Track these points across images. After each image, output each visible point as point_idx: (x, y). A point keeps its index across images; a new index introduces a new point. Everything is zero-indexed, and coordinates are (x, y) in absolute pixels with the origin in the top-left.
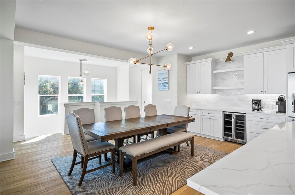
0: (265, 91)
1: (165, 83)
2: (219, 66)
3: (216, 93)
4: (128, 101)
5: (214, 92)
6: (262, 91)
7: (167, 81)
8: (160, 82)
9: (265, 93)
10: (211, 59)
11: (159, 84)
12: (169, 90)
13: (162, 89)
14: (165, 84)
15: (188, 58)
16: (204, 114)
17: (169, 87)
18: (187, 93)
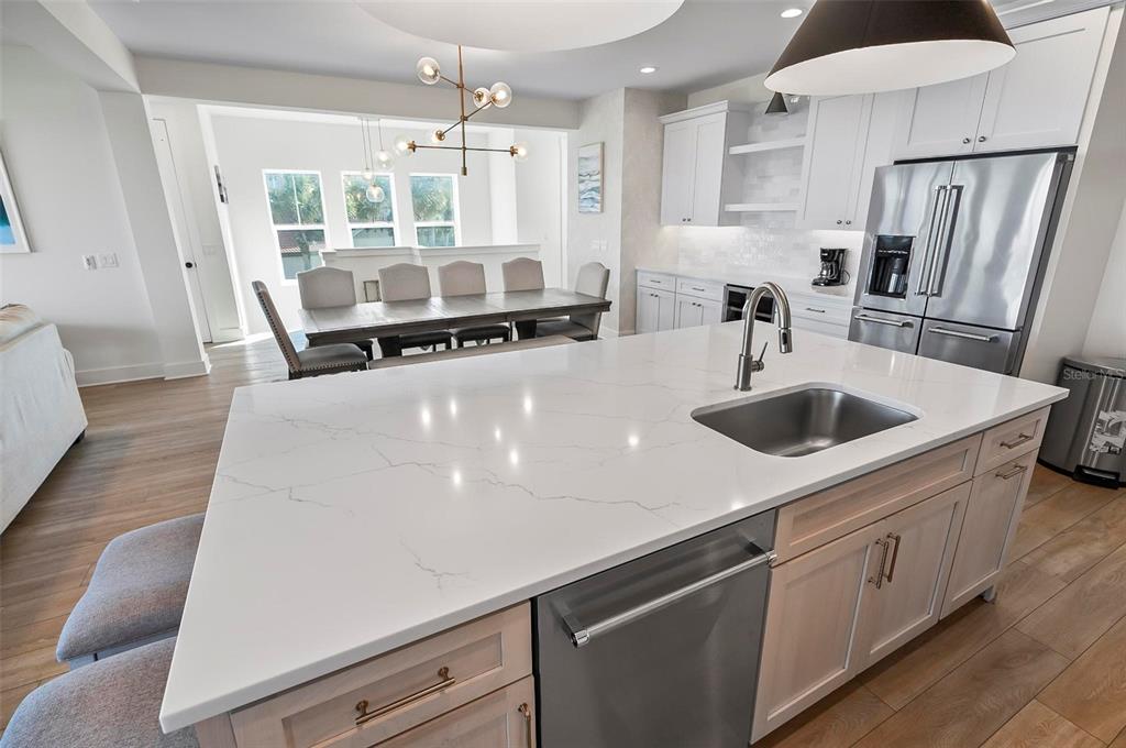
0: (850, 223)
1: (593, 189)
2: (757, 130)
3: (739, 225)
4: (516, 243)
5: (726, 219)
6: (839, 223)
7: (598, 184)
8: (582, 187)
9: (849, 229)
10: (724, 105)
11: (582, 193)
12: (602, 211)
13: (586, 210)
14: (594, 194)
15: (673, 99)
16: (685, 290)
17: (602, 202)
18: (659, 222)
